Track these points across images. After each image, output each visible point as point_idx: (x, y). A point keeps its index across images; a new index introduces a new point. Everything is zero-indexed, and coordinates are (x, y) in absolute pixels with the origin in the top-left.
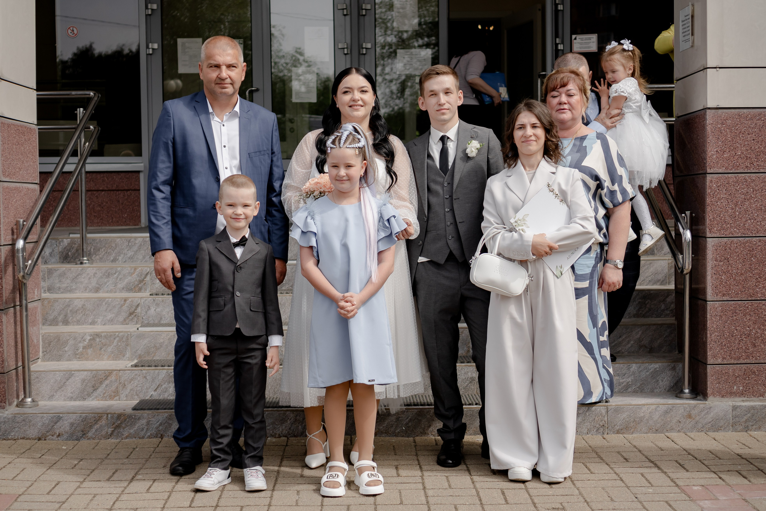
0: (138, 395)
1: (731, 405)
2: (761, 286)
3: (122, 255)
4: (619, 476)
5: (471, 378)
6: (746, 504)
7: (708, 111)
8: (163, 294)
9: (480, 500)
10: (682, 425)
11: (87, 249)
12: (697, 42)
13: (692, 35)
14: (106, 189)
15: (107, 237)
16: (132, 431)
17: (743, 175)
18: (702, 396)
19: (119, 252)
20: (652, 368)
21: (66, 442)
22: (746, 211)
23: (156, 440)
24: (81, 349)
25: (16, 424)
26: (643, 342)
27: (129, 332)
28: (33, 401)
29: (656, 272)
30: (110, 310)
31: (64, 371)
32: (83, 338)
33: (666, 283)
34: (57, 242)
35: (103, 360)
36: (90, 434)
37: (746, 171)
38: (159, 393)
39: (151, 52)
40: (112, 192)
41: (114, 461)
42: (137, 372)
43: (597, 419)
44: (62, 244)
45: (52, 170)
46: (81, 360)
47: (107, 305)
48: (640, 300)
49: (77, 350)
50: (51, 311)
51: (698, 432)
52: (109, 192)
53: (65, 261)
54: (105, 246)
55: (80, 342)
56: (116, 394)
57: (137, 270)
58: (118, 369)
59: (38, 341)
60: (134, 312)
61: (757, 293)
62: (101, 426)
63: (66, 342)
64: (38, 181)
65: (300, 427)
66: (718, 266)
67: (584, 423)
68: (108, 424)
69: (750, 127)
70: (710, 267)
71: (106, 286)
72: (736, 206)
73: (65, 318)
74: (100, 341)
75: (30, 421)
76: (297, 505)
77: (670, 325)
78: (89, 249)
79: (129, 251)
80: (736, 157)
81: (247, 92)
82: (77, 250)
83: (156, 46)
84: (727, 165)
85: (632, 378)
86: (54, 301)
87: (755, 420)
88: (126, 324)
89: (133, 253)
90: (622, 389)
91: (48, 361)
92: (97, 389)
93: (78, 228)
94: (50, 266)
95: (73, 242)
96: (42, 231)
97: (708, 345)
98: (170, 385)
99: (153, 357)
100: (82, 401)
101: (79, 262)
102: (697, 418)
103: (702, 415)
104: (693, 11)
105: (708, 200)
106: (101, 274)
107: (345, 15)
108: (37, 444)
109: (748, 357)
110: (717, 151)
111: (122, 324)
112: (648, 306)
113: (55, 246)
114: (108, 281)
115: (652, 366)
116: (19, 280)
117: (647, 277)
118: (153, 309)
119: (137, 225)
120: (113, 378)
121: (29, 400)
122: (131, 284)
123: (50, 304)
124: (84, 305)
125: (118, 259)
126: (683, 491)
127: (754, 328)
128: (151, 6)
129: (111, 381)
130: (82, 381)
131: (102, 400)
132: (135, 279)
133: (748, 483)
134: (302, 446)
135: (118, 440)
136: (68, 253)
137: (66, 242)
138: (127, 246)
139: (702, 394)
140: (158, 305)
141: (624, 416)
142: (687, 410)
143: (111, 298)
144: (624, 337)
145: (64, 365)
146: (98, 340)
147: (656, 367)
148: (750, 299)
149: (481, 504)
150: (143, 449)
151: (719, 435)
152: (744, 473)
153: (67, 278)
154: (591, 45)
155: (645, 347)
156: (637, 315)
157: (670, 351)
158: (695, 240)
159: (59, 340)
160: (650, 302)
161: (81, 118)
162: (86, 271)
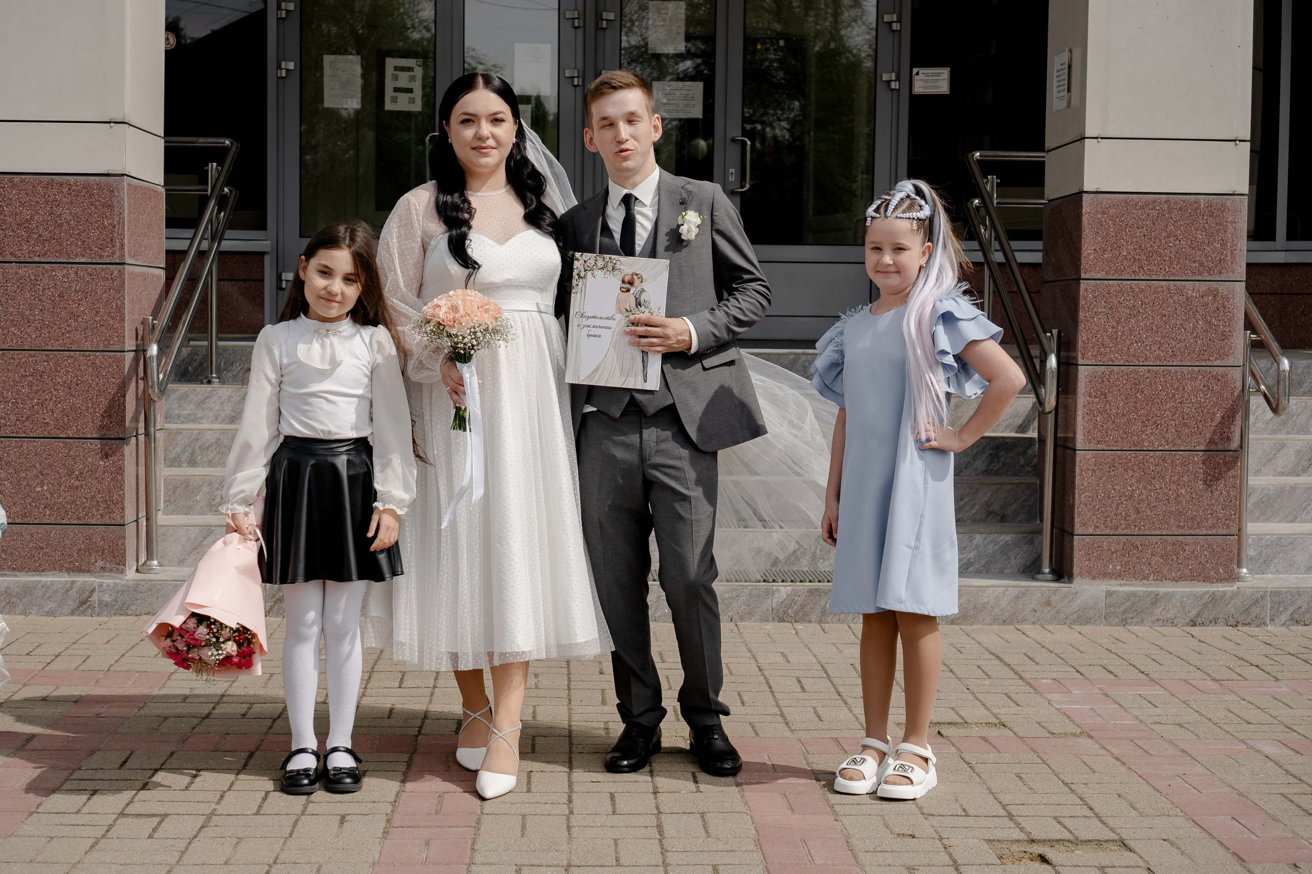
1: (1105, 590)
2: (1149, 431)
5: (758, 549)
6: (1107, 698)
7: (1085, 196)
9: (770, 687)
10: (1038, 615)
11: (217, 362)
12: (1075, 102)
13: (1069, 91)
15: (244, 346)
17: (1129, 282)
18: (1066, 577)
20: (1003, 540)
22: (1132, 330)
25: (139, 594)
26: (992, 507)
28: (160, 565)
29: (1016, 414)
31: (201, 526)
33: (1029, 429)
37: (1133, 277)
39: (284, 74)
45: (186, 248)
48: (991, 452)
49: (213, 499)
50: (172, 447)
51: (1060, 624)
53: (183, 379)
54: (240, 359)
55: (217, 489)
59: (160, 486)
61: (1143, 440)
63: (198, 489)
64: (163, 265)
66: (1093, 403)
69: (1140, 218)
70: (1082, 404)
72: (1118, 323)
73: (192, 457)
76: (537, 687)
77: (1028, 486)
78: (220, 362)
80: (1120, 258)
81: (428, 138)
82: (201, 364)
83: (291, 66)
84: (1107, 269)
85: (975, 552)
86: (176, 432)
87: (1136, 611)
91: (172, 514)
95: (196, 352)
97: (1076, 509)
101: (205, 381)
102: (1059, 606)
104: (1071, 59)
105: (1081, 315)
106: (238, 398)
107: (576, 28)
109: (1128, 526)
110: (1095, 250)
112: (1002, 459)
115: (1002, 538)
116: (150, 399)
117: (1003, 421)
121: (153, 564)
123: (170, 437)
124: (219, 439)
126: (1028, 683)
127: (1138, 488)
128: (286, 6)
133: (1113, 678)
136: (188, 367)
137: (185, 351)
139: (1067, 575)
142: (1046, 595)
144: (966, 500)
145: (196, 520)
147: (1007, 539)
148: (1134, 449)
149: (771, 691)
151: (1087, 629)
152: (1110, 668)
153: (190, 402)
154: (940, 83)
155: (994, 513)
156: (986, 472)
157: (1029, 521)
158: (1062, 368)
159: (188, 485)
160: (1005, 454)
161: (214, 181)
162: (217, 393)
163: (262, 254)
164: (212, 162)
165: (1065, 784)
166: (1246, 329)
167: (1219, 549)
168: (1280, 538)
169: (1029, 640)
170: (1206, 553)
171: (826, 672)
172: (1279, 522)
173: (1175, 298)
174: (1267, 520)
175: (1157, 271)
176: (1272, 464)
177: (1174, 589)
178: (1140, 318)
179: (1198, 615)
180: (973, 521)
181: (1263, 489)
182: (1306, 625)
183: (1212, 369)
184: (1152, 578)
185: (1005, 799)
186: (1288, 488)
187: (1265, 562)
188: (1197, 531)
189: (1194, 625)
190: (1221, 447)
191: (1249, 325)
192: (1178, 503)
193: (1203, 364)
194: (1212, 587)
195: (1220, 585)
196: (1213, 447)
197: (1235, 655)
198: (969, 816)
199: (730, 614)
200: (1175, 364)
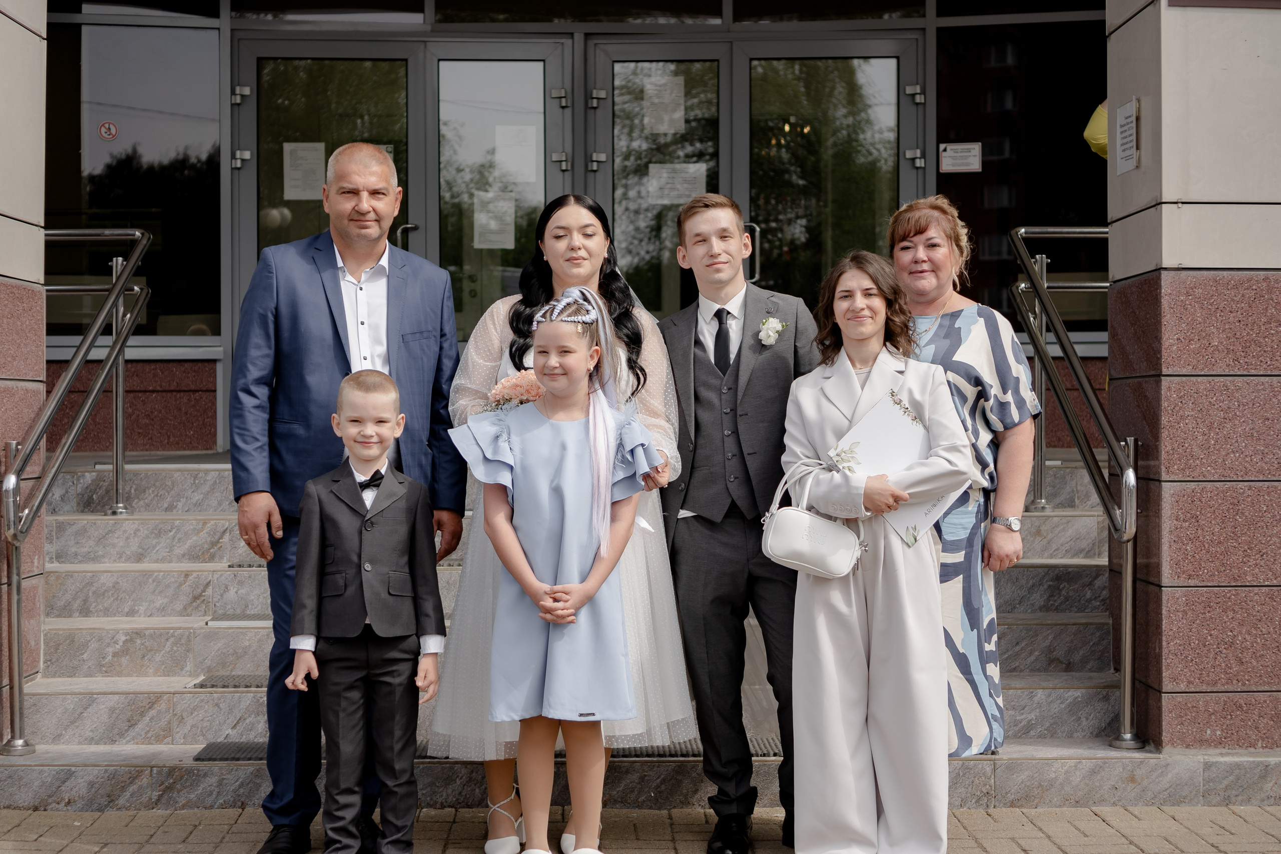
0: (204, 735)
1: (1202, 760)
2: (1252, 563)
3: (183, 500)
7: (1164, 274)
8: (250, 566)
10: (1119, 794)
11: (123, 489)
12: (1146, 162)
13: (1138, 148)
14: (159, 388)
15: (158, 470)
16: (192, 796)
17: (1222, 379)
18: (1152, 745)
19: (179, 495)
20: (1071, 696)
21: (80, 813)
22: (1227, 438)
23: (234, 812)
24: (110, 658)
26: (1055, 653)
27: (191, 628)
28: (26, 744)
29: (1077, 537)
30: (161, 592)
31: (80, 694)
32: (113, 638)
33: (1095, 554)
34: (73, 477)
35: (146, 675)
36: (121, 801)
37: (1227, 372)
38: (240, 732)
39: (239, 165)
40: (169, 394)
41: (161, 847)
42: (203, 696)
43: (977, 781)
44: (82, 481)
45: (69, 358)
46: (109, 676)
47: (155, 584)
48: (1051, 583)
49: (103, 658)
50: (61, 593)
51: (1147, 805)
52: (164, 394)
53: (86, 510)
54: (154, 485)
55: (109, 645)
56: (166, 734)
57: (208, 525)
58: (172, 690)
59: (38, 643)
60: (201, 595)
61: (1245, 573)
62: (141, 787)
63: (85, 645)
64: (43, 377)
65: (477, 790)
66: (1181, 528)
67: (956, 788)
68: (153, 784)
69: (1232, 300)
70: (1168, 530)
71: (155, 551)
72: (1210, 430)
73: (85, 604)
74: (143, 644)
75: (21, 778)
77: (1100, 626)
78: (127, 489)
79: (196, 494)
80: (1210, 350)
81: (400, 233)
82: (107, 492)
83: (247, 155)
84: (1195, 362)
85: (1037, 712)
86: (66, 576)
87: (1241, 786)
88: (188, 615)
89: (202, 496)
90: (1019, 731)
91: (54, 676)
92: (136, 724)
93: (111, 453)
94: (61, 518)
95: (100, 478)
96: (48, 459)
97: (1164, 661)
98: (259, 718)
99: (232, 671)
100: (109, 744)
101: (110, 512)
102: (1145, 782)
103: (1153, 777)
104: (1139, 110)
105: (1164, 420)
106: (146, 532)
107: (563, 107)
108: (32, 817)
109: (1229, 681)
110: (1178, 339)
111: (181, 615)
112: (1063, 592)
113: (71, 484)
114: (159, 543)
115: (1070, 693)
116: (7, 542)
117: (1062, 545)
118: (232, 591)
119: (211, 449)
120: (162, 706)
121: (20, 742)
122: (198, 548)
123: (60, 582)
124: (117, 583)
125: (176, 506)
127: (1240, 633)
128: (241, 90)
129: (159, 712)
130: (110, 710)
131: (143, 744)
132: (203, 541)
134: (480, 823)
135: (168, 812)
136: (92, 496)
137: (89, 477)
138: (192, 484)
139: (1154, 741)
140: (241, 583)
141: (1023, 777)
142: (1129, 768)
143: (161, 572)
144: (1023, 645)
145: (81, 684)
146: (139, 641)
147: (1076, 695)
148: (1234, 584)
150: (211, 827)
151: (1181, 811)
153: (89, 537)
154: (971, 160)
155: (1058, 660)
156: (1045, 608)
157: (1100, 669)
158: (1142, 486)
159: (73, 641)
160: (1067, 586)
161: (119, 273)
162: (121, 527)
163: (214, 361)
164: (117, 257)
169: (1111, 831)
175: (1256, 365)
178: (1237, 422)
180: (1032, 670)
184: (1260, 745)
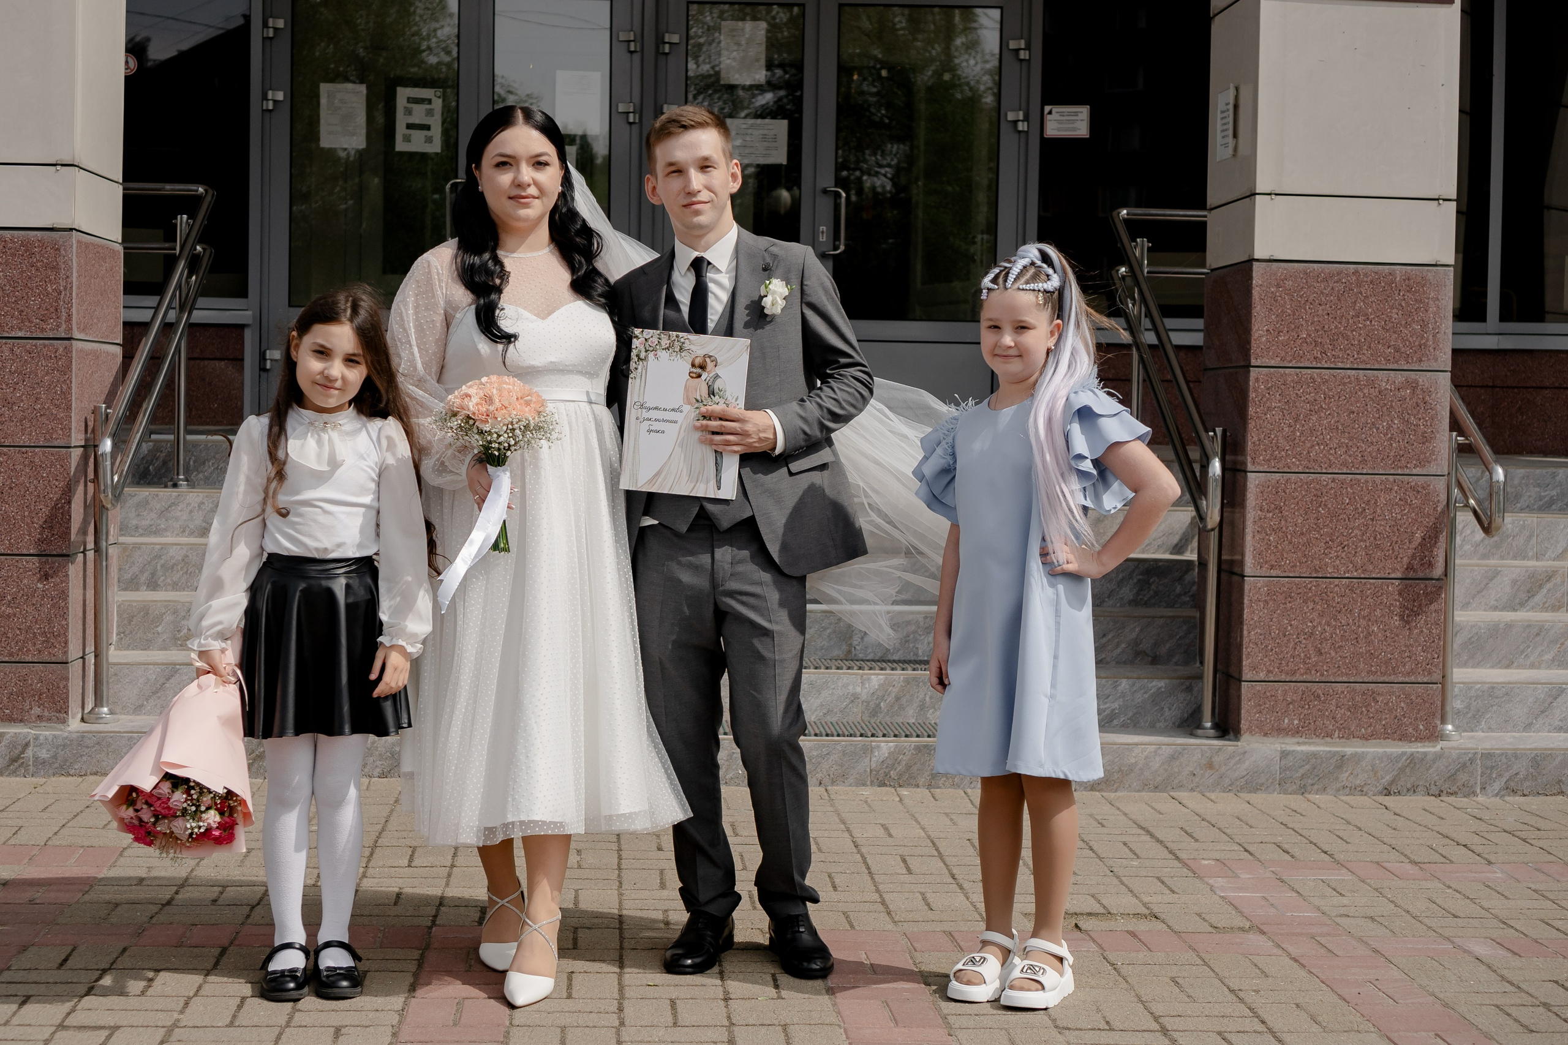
1: (1279, 749)
2: (1333, 554)
4: (1087, 844)
5: (853, 695)
6: (1281, 884)
7: (1255, 265)
9: (868, 868)
10: (1197, 780)
11: (185, 460)
12: (1243, 150)
13: (1235, 136)
17: (1309, 371)
18: (1232, 734)
20: (1154, 687)
22: (1312, 430)
25: (84, 749)
26: (1141, 646)
28: (111, 713)
29: (1170, 531)
31: (163, 664)
33: (1187, 549)
37: (1314, 364)
39: (271, 107)
45: (148, 320)
48: (1141, 577)
49: (178, 631)
51: (1224, 792)
53: (143, 484)
54: (214, 457)
55: (184, 618)
61: (1326, 565)
63: (160, 618)
64: (120, 340)
66: (1265, 518)
69: (1322, 293)
70: (1252, 520)
72: (1296, 421)
73: (153, 577)
75: (109, 745)
77: (1186, 620)
78: (188, 461)
80: (1299, 342)
81: (448, 187)
82: (165, 463)
83: (280, 96)
84: (1283, 354)
85: (1121, 702)
86: (136, 547)
87: (1317, 776)
91: (127, 649)
93: (172, 427)
95: (159, 448)
97: (1244, 649)
101: (170, 483)
102: (1223, 769)
103: (1231, 764)
105: (1251, 411)
107: (631, 52)
109: (1308, 671)
110: (1268, 330)
112: (1153, 587)
115: (1154, 683)
117: (1154, 540)
121: (104, 710)
126: (1185, 865)
127: (1320, 623)
128: (274, 22)
133: (1290, 858)
136: (149, 467)
137: (147, 448)
139: (1233, 730)
142: (1207, 755)
144: (1110, 636)
147: (1160, 686)
148: (1315, 575)
149: (870, 873)
151: (1257, 798)
152: (1286, 846)
153: (151, 510)
154: (1078, 125)
155: (1144, 653)
156: (1135, 602)
157: (1186, 663)
158: (1228, 475)
159: (147, 613)
160: (1157, 580)
161: (184, 237)
162: (185, 499)
163: (241, 327)
164: (182, 214)
165: (1232, 991)
166: (1451, 430)
167: (1419, 700)
168: (1493, 688)
169: (1187, 810)
170: (1402, 705)
171: (937, 850)
172: (1492, 667)
173: (1366, 391)
174: (1477, 665)
175: (1343, 358)
176: (1483, 596)
177: (1363, 750)
178: (1323, 415)
179: (1392, 782)
180: (1118, 663)
181: (1472, 627)
182: (1525, 796)
183: (1411, 479)
184: (1336, 735)
185: (1159, 1009)
186: (1502, 626)
187: (1474, 716)
188: (1392, 678)
189: (1389, 794)
190: (1421, 575)
191: (1455, 425)
192: (1369, 643)
193: (1400, 472)
194: (1410, 747)
195: (1419, 745)
196: (1411, 574)
197: (1438, 832)
198: (1114, 1030)
199: (819, 776)
200: (1365, 471)
